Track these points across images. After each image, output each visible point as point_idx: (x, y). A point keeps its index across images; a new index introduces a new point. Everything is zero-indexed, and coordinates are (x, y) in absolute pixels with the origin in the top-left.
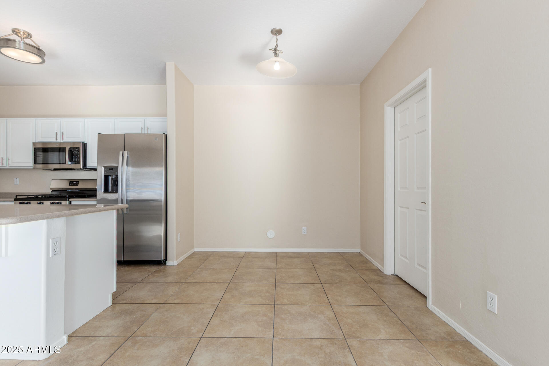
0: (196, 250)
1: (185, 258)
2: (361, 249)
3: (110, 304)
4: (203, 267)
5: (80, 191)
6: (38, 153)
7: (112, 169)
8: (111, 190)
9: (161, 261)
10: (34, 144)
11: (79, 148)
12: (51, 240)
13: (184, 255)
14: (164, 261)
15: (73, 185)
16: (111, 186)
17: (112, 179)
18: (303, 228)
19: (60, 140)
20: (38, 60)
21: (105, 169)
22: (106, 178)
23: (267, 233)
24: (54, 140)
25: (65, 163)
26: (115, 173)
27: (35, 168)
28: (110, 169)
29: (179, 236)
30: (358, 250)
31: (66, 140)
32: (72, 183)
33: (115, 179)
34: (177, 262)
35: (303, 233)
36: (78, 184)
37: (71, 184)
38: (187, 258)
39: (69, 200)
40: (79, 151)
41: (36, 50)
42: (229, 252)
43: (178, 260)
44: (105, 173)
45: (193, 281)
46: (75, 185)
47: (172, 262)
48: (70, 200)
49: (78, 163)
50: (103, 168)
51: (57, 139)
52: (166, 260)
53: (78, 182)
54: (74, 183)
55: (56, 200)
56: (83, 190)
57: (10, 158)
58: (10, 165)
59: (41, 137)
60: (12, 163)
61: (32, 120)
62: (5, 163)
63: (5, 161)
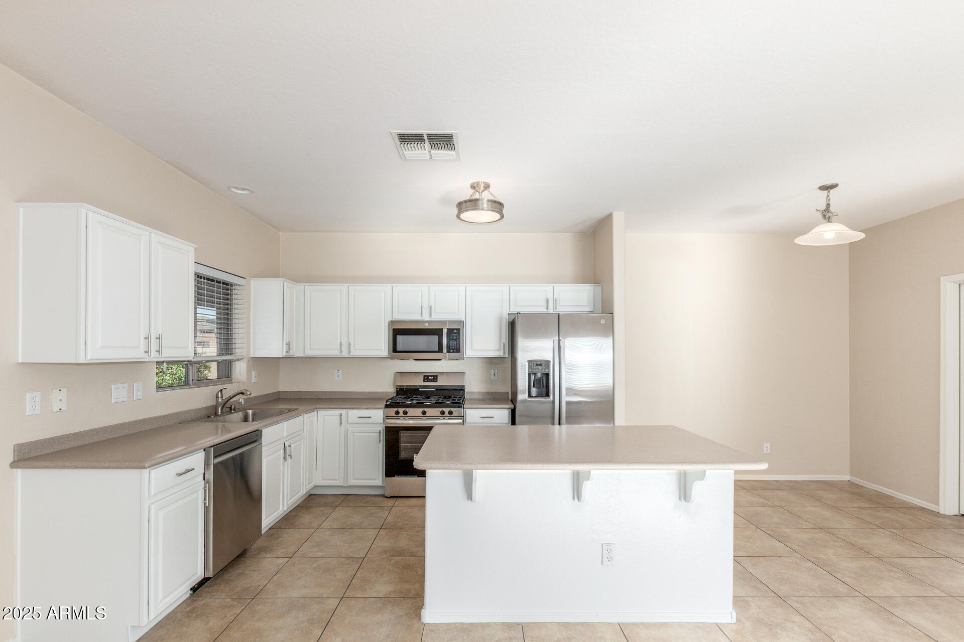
2: (851, 475)
5: (437, 389)
6: (398, 336)
7: (540, 365)
10: (392, 322)
11: (459, 330)
15: (429, 382)
18: (766, 444)
19: (426, 318)
21: (530, 364)
24: (418, 317)
26: (545, 370)
27: (392, 358)
28: (537, 365)
30: (847, 478)
35: (765, 452)
36: (436, 379)
37: (426, 379)
40: (459, 334)
44: (530, 370)
46: (432, 381)
49: (458, 351)
50: (527, 363)
51: (422, 315)
53: (437, 376)
54: (430, 378)
55: (447, 406)
56: (440, 390)
57: (352, 343)
58: (352, 353)
59: (398, 313)
60: (355, 349)
61: (387, 287)
62: (344, 350)
63: (344, 347)
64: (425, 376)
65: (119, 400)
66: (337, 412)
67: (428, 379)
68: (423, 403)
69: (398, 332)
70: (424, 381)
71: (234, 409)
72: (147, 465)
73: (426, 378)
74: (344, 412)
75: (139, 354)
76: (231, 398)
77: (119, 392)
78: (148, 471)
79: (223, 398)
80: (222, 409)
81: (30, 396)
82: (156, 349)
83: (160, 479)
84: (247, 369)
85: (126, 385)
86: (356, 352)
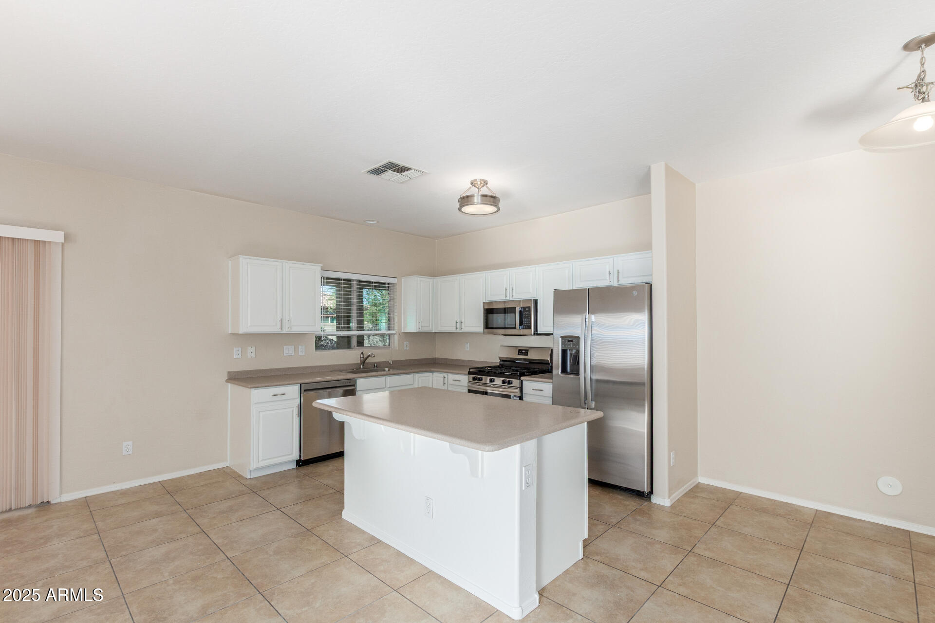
0: (703, 480)
1: (682, 494)
3: (581, 557)
4: (722, 525)
5: (530, 363)
6: (489, 315)
7: (572, 341)
8: (570, 370)
9: (643, 493)
10: (486, 304)
11: (529, 308)
12: (524, 468)
13: (680, 488)
14: (648, 494)
15: (522, 355)
16: (570, 365)
17: (571, 354)
19: (509, 298)
20: (493, 209)
21: (563, 339)
22: (564, 352)
23: (878, 479)
24: (503, 298)
25: (515, 328)
26: (576, 346)
27: (484, 333)
28: (569, 341)
29: (672, 456)
31: (517, 297)
32: (522, 351)
33: (575, 355)
34: (671, 501)
36: (527, 353)
38: (686, 495)
39: (520, 379)
40: (529, 311)
41: (492, 199)
42: (775, 501)
43: (671, 498)
44: (563, 345)
45: (707, 554)
46: (524, 355)
47: (662, 499)
48: (522, 378)
49: (529, 327)
50: (560, 339)
51: (506, 296)
52: (651, 492)
53: (528, 350)
54: (523, 351)
55: (507, 377)
56: (532, 362)
57: (463, 321)
58: (462, 330)
59: (491, 295)
60: (465, 326)
61: (482, 275)
62: (458, 327)
63: (458, 324)
64: (519, 350)
65: (288, 355)
66: (441, 375)
67: (522, 352)
68: (504, 373)
69: (489, 312)
70: (518, 354)
71: (377, 366)
72: (249, 387)
73: (520, 352)
74: (446, 375)
75: (276, 329)
76: (367, 358)
77: (288, 351)
78: (253, 390)
79: (363, 358)
80: (363, 366)
81: (235, 349)
82: (287, 326)
83: (260, 395)
84: (399, 340)
85: (293, 347)
86: (465, 329)
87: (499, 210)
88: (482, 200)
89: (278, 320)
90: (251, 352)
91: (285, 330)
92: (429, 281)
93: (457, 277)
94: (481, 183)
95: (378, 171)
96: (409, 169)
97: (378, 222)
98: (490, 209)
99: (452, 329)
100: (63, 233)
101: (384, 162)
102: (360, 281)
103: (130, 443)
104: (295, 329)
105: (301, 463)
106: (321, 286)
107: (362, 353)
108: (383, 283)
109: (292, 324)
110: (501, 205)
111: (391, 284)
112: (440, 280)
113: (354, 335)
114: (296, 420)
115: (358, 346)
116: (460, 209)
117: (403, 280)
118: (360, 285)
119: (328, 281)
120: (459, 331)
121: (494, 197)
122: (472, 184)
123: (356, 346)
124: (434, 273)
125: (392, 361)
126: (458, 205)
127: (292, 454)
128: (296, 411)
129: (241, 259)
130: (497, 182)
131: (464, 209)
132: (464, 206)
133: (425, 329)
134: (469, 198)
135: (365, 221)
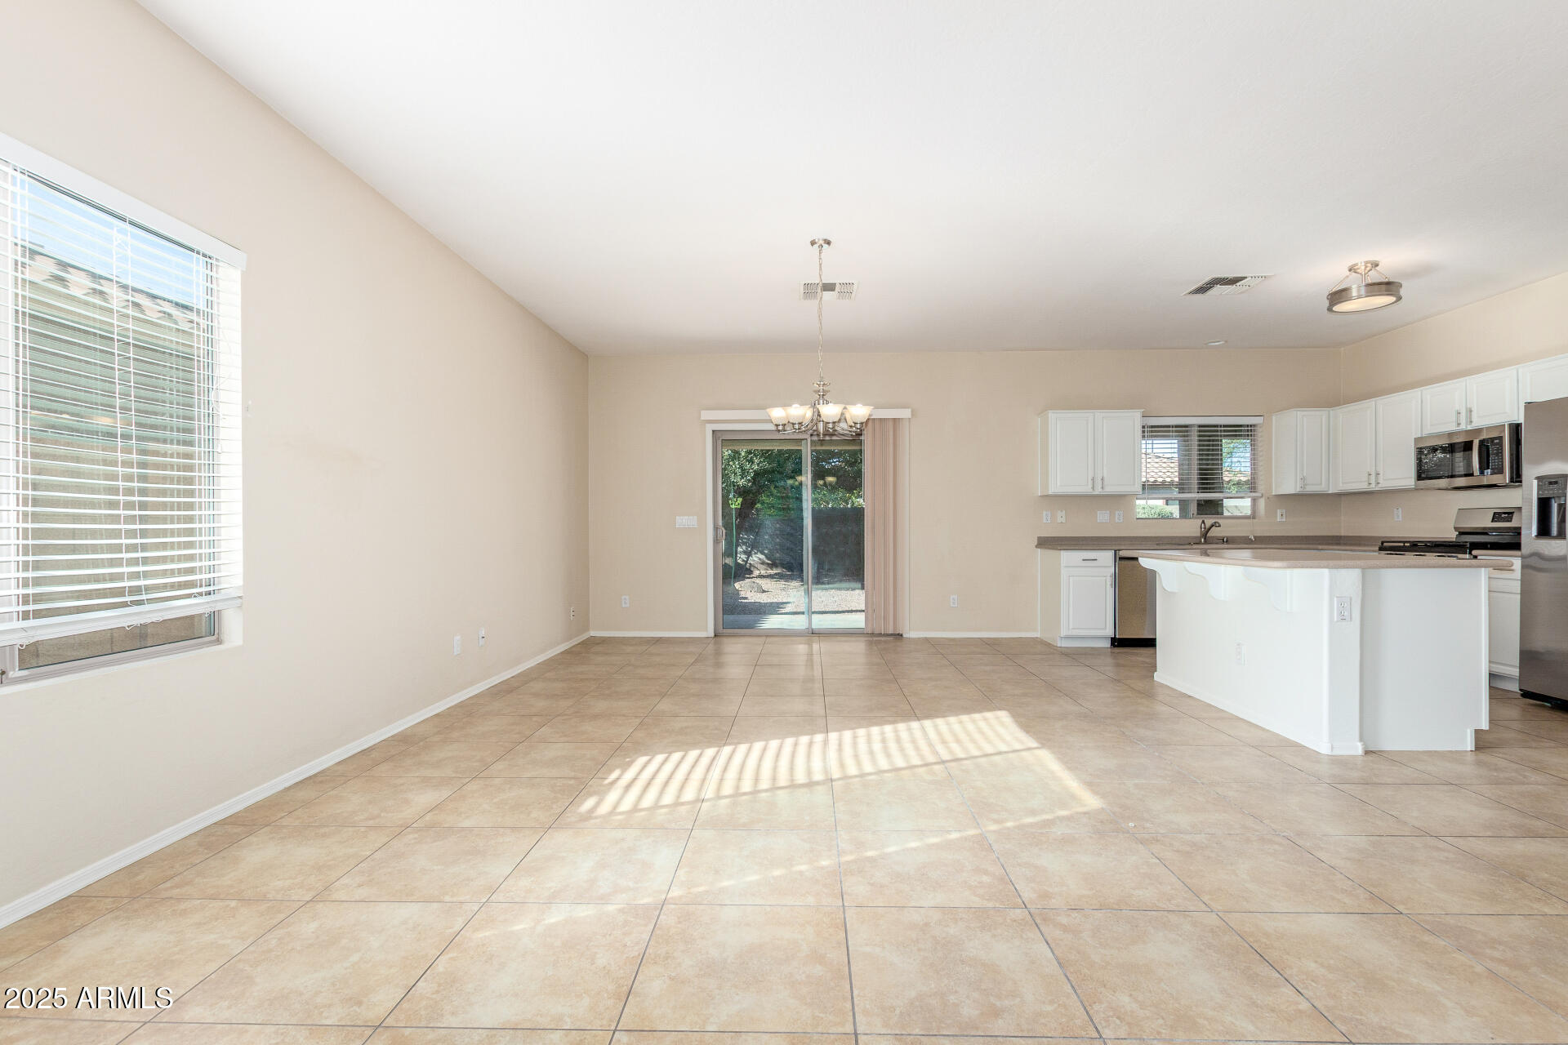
6: (1424, 458)
7: (1556, 482)
8: (1557, 531)
10: (1416, 440)
11: (1501, 437)
12: (1335, 599)
15: (1501, 521)
16: (1557, 523)
17: (1559, 505)
19: (1463, 427)
21: (1541, 483)
22: (1544, 502)
24: (1453, 428)
25: (1471, 475)
27: (1418, 488)
28: (1551, 483)
31: (1477, 422)
36: (1511, 518)
37: (1495, 518)
39: (1470, 553)
40: (1501, 444)
44: (1540, 492)
46: (1505, 521)
48: (1475, 552)
49: (1500, 471)
50: (1535, 482)
51: (1459, 425)
53: (1512, 513)
54: (1503, 516)
57: (1381, 473)
58: (1380, 485)
59: (1431, 425)
60: (1384, 480)
61: (1416, 393)
62: (1373, 481)
63: (1373, 478)
64: (1495, 513)
65: (1102, 521)
67: (1500, 517)
69: (1425, 452)
70: (1493, 521)
71: (1227, 542)
72: (1059, 548)
75: (1086, 489)
76: (1209, 529)
77: (1103, 516)
78: (1062, 552)
79: (1205, 528)
80: (1205, 539)
81: (1045, 513)
82: (1100, 486)
83: (1069, 558)
84: (1266, 506)
85: (1108, 512)
86: (1385, 484)
87: (1399, 298)
88: (1367, 292)
89: (1090, 479)
90: (1061, 517)
91: (1098, 491)
92: (1320, 415)
93: (1370, 404)
94: (1366, 267)
95: (1202, 290)
96: (1245, 278)
97: (1226, 342)
98: (1386, 300)
99: (1361, 486)
100: (910, 410)
101: (1207, 279)
102: (1200, 426)
103: (955, 597)
104: (1110, 489)
105: (1117, 642)
106: (1144, 442)
107: (1203, 522)
108: (1241, 426)
109: (1105, 483)
110: (1402, 292)
111: (1254, 426)
112: (1342, 414)
113: (1192, 500)
114: (1110, 592)
115: (1198, 514)
116: (1330, 309)
117: (1274, 418)
118: (1200, 431)
119: (1153, 431)
120: (1373, 487)
121: (1388, 283)
122: (1350, 270)
123: (1196, 513)
124: (1334, 401)
125: (1255, 537)
126: (1327, 303)
127: (1105, 628)
128: (1109, 581)
129: (1049, 415)
130: (1392, 259)
131: (1336, 308)
132: (1336, 304)
133: (1310, 489)
134: (1344, 293)
135: (1206, 344)
